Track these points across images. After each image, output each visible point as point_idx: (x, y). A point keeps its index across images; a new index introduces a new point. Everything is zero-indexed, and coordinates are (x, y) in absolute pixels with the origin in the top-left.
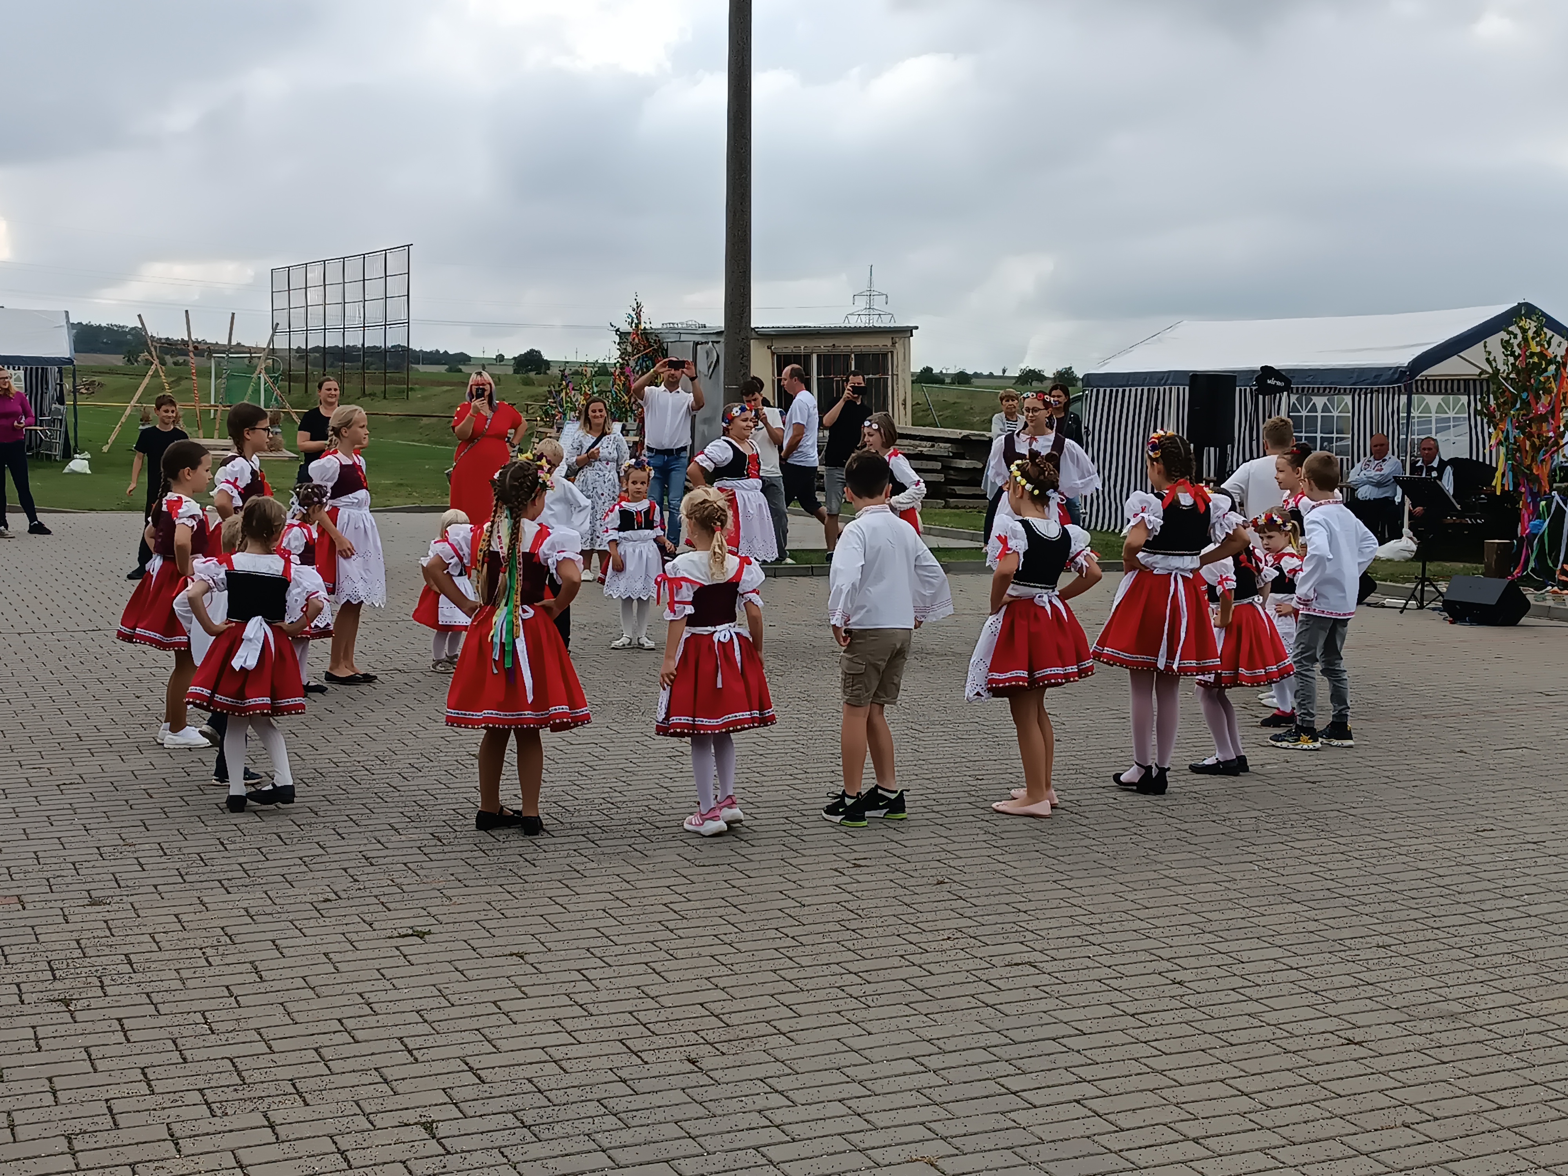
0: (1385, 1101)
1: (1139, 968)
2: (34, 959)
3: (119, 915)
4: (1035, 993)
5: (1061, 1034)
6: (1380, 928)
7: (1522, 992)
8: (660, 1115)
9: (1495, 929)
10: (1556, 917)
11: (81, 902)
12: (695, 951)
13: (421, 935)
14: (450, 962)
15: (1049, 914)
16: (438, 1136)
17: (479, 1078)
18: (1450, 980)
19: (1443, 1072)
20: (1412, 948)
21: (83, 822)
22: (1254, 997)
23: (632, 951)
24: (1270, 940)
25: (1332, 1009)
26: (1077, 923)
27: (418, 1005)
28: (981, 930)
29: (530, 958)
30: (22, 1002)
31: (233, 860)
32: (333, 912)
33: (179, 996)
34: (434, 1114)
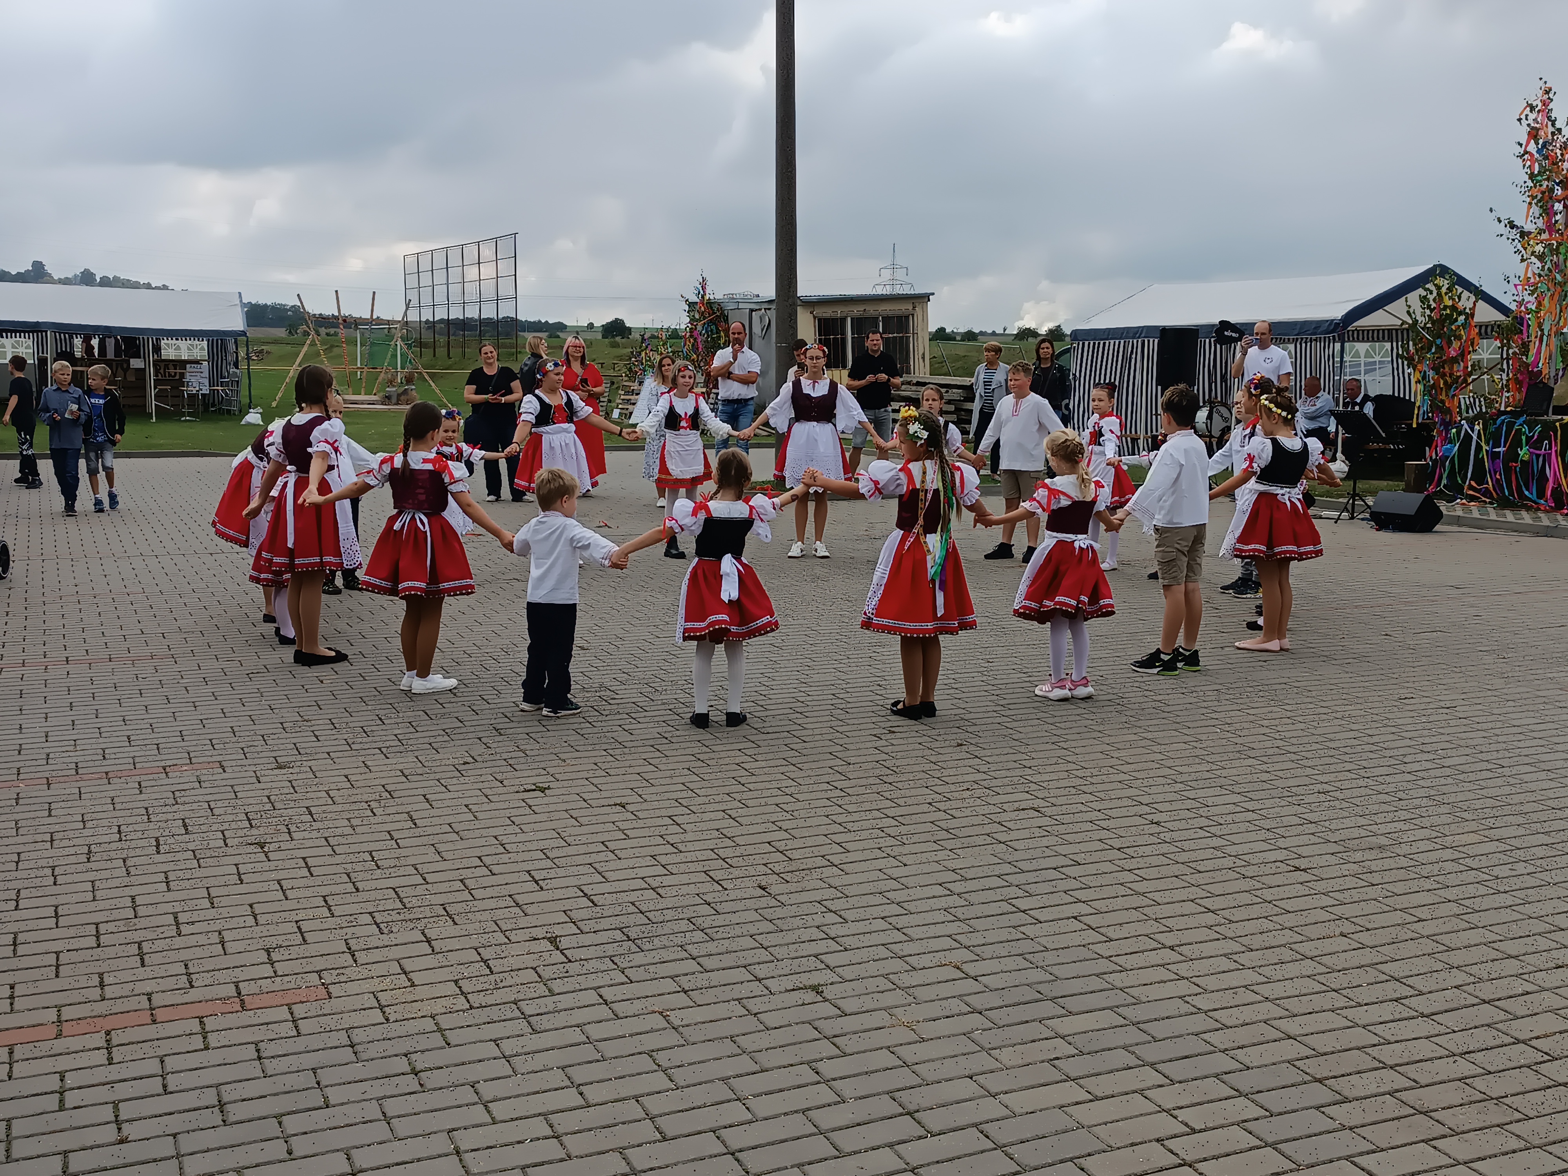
0: (1323, 916)
1: (1124, 812)
2: (234, 812)
3: (300, 776)
4: (1038, 832)
5: (1059, 865)
6: (1321, 778)
7: (1437, 829)
8: (738, 931)
9: (1415, 778)
10: (1466, 768)
11: (270, 766)
12: (763, 801)
13: (543, 790)
14: (566, 811)
15: (1049, 769)
16: (561, 948)
17: (593, 902)
18: (1379, 819)
19: (1372, 892)
20: (1348, 793)
21: (269, 703)
22: (1219, 833)
23: (712, 801)
24: (1230, 788)
25: (1281, 843)
26: (1071, 776)
27: (542, 845)
28: (995, 783)
29: (630, 807)
30: (226, 845)
31: (389, 732)
32: (470, 773)
33: (351, 839)
34: (557, 931)
